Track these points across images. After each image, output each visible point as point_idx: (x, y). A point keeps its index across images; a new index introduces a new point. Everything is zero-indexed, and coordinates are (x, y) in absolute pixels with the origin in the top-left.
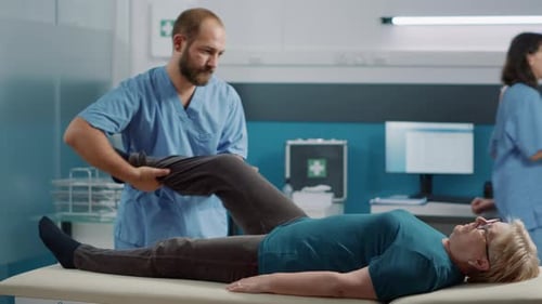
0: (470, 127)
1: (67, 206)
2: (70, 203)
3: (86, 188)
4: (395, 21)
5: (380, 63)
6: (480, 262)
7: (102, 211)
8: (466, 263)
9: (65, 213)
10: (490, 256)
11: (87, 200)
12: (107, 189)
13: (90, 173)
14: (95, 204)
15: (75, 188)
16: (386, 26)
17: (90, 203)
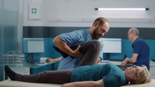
0: (120, 39)
1: (7, 62)
2: (8, 61)
3: (12, 57)
4: (99, 9)
6: (134, 78)
7: (16, 64)
8: (130, 78)
9: (6, 64)
10: (137, 76)
12: (18, 57)
13: (14, 53)
14: (15, 62)
15: (9, 57)
16: (96, 11)
17: (14, 61)
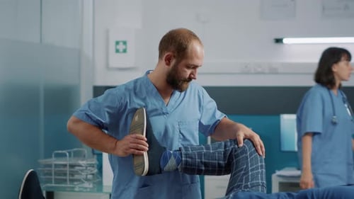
1: (51, 179)
3: (65, 166)
4: (285, 41)
5: (274, 72)
7: (76, 183)
9: (49, 185)
11: (65, 174)
12: (80, 166)
13: (68, 154)
14: (71, 178)
16: (278, 45)
17: (68, 177)
